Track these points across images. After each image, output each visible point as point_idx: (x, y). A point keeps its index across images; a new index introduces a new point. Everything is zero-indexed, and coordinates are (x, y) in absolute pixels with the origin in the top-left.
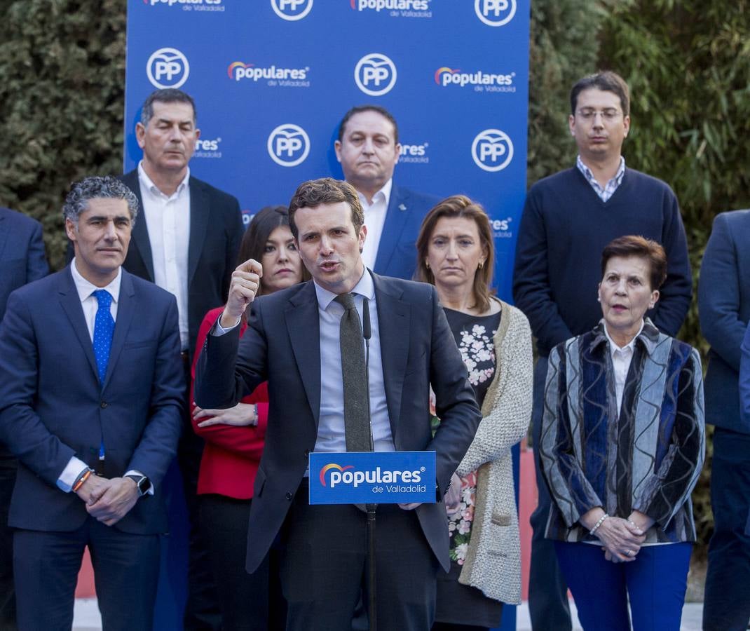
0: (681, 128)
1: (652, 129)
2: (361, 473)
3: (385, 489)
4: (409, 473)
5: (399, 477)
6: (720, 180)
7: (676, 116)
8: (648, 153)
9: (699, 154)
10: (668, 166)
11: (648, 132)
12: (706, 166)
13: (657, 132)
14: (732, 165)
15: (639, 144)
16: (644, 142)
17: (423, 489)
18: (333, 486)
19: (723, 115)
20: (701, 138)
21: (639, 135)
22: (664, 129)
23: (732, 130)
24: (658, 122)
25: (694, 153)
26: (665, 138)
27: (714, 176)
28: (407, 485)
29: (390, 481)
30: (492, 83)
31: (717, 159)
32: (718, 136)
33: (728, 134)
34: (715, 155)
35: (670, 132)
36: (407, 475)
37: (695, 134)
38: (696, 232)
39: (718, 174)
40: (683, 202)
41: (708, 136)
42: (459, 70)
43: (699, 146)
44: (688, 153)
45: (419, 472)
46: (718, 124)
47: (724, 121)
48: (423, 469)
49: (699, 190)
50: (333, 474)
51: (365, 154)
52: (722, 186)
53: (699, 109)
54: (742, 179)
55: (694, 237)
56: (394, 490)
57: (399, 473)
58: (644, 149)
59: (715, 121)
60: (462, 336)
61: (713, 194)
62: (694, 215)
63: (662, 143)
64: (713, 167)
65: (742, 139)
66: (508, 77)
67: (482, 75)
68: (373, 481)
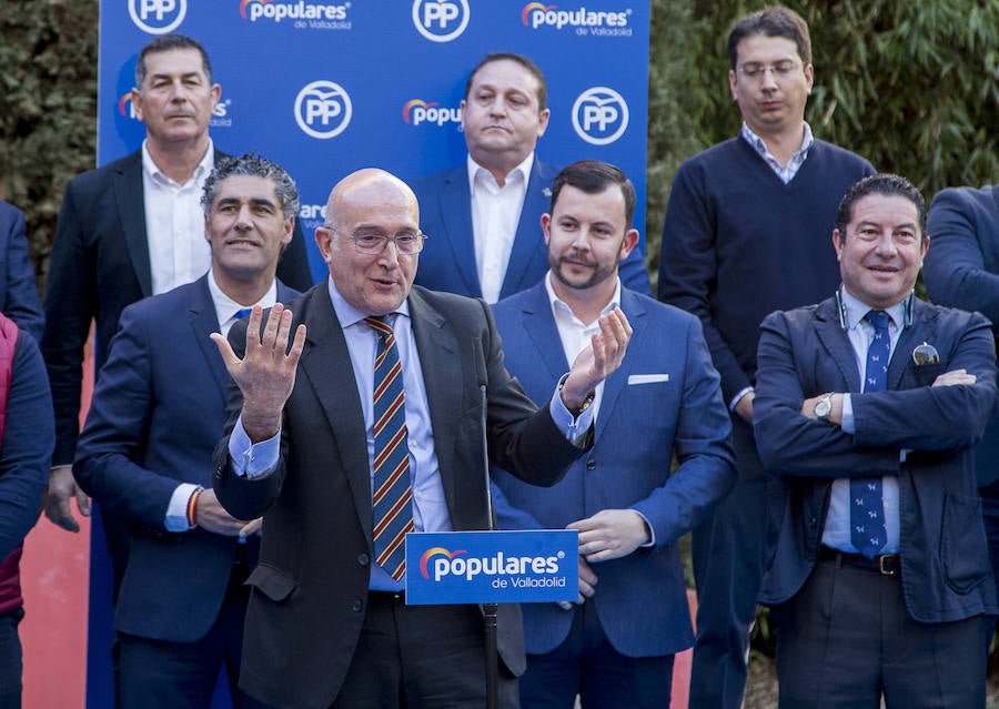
2: (476, 561)
3: (509, 582)
4: (541, 559)
5: (528, 566)
9: (825, 121)
12: (834, 135)
14: (872, 136)
17: (562, 583)
18: (438, 579)
19: (859, 67)
20: (830, 97)
23: (872, 86)
25: (819, 120)
28: (539, 576)
29: (516, 571)
30: (600, 23)
31: (851, 127)
32: (852, 95)
33: (866, 92)
34: (848, 120)
36: (539, 563)
37: (821, 93)
41: (839, 94)
42: (555, 7)
43: (826, 109)
45: (555, 559)
46: (853, 79)
47: (860, 75)
48: (561, 554)
50: (438, 562)
51: (492, 116)
53: (827, 58)
54: (884, 153)
56: (522, 583)
57: (529, 560)
59: (848, 74)
64: (844, 136)
65: (885, 99)
66: (622, 16)
67: (586, 12)
68: (493, 572)
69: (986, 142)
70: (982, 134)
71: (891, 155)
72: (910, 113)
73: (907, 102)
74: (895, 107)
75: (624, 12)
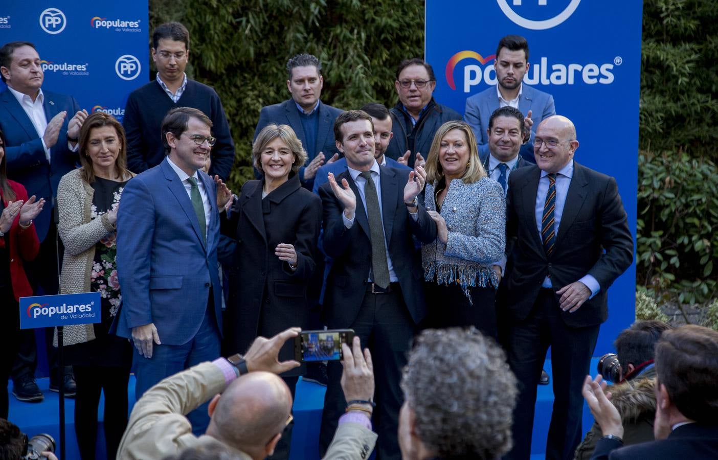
0: (236, 16)
1: (219, 16)
2: (54, 308)
3: (69, 316)
4: (83, 305)
5: (78, 309)
6: (259, 45)
7: (233, 8)
8: (217, 31)
9: (247, 32)
10: (229, 37)
11: (217, 18)
12: (250, 37)
13: (222, 18)
14: (266, 37)
15: (212, 26)
16: (215, 24)
17: (93, 315)
18: (35, 317)
19: (260, 9)
20: (248, 21)
21: (212, 20)
22: (227, 16)
23: (265, 16)
24: (223, 12)
25: (244, 31)
26: (227, 22)
27: (255, 42)
29: (72, 311)
30: (126, 26)
31: (257, 34)
32: (257, 20)
33: (263, 19)
34: (256, 32)
35: (230, 18)
36: (82, 307)
37: (244, 19)
38: (246, 75)
39: (258, 41)
40: (238, 59)
41: (252, 21)
42: (106, 19)
43: (247, 26)
44: (240, 30)
45: (90, 305)
46: (257, 14)
47: (261, 12)
48: (93, 303)
49: (248, 51)
50: (35, 309)
52: (260, 48)
53: (246, 4)
54: (271, 44)
55: (245, 78)
56: (75, 316)
57: (78, 306)
58: (215, 28)
59: (255, 12)
60: (114, 196)
61: (256, 54)
62: (244, 64)
63: (225, 25)
64: (255, 38)
65: (271, 21)
66: (136, 23)
67: (120, 21)
68: (61, 312)
69: (313, 39)
70: (311, 36)
71: (274, 45)
72: (281, 27)
73: (280, 22)
74: (276, 25)
75: (137, 21)
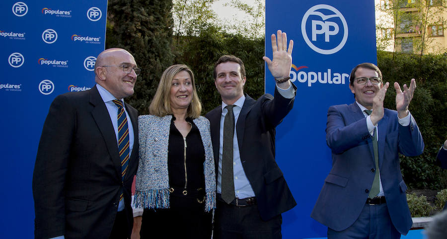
20: (199, 87)
